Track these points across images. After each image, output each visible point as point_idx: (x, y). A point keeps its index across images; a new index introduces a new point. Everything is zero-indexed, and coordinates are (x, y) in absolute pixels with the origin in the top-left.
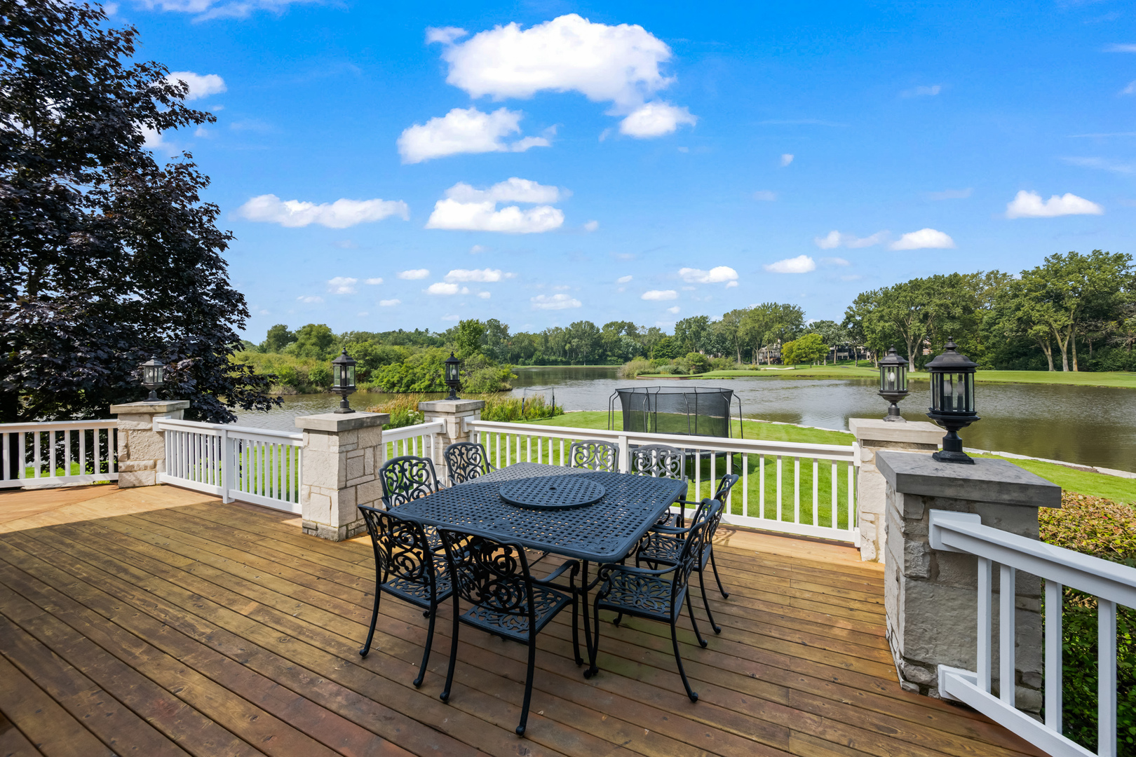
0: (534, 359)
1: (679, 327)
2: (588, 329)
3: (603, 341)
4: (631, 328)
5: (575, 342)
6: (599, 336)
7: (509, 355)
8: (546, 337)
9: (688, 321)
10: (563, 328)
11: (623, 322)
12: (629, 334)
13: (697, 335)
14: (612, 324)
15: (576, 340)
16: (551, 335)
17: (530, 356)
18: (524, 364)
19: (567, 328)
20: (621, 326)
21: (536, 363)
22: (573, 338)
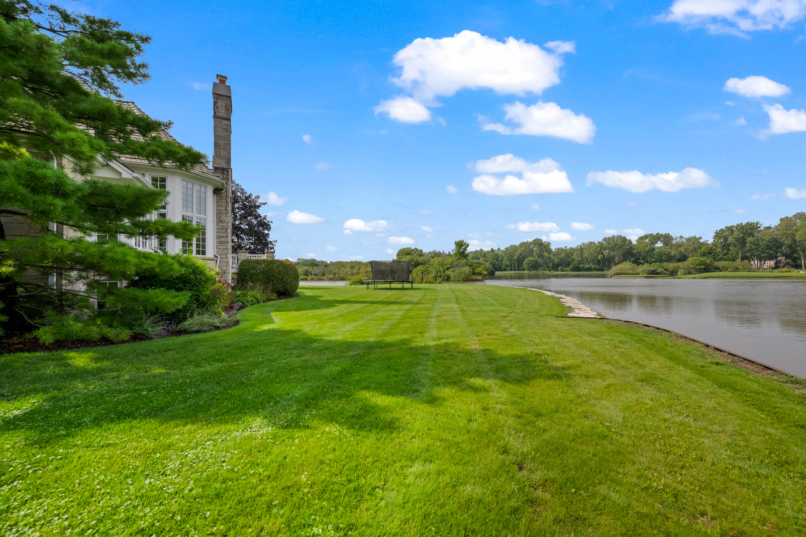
0: (571, 267)
1: (718, 235)
2: (619, 242)
3: (635, 251)
4: (667, 239)
5: (606, 252)
6: (631, 247)
7: (551, 265)
8: (581, 249)
9: (730, 229)
10: (596, 242)
11: (658, 234)
12: (666, 244)
13: (742, 242)
14: (646, 237)
15: (607, 251)
16: (586, 248)
17: (568, 265)
18: (563, 271)
19: (600, 242)
20: (656, 238)
21: (572, 270)
22: (605, 250)
